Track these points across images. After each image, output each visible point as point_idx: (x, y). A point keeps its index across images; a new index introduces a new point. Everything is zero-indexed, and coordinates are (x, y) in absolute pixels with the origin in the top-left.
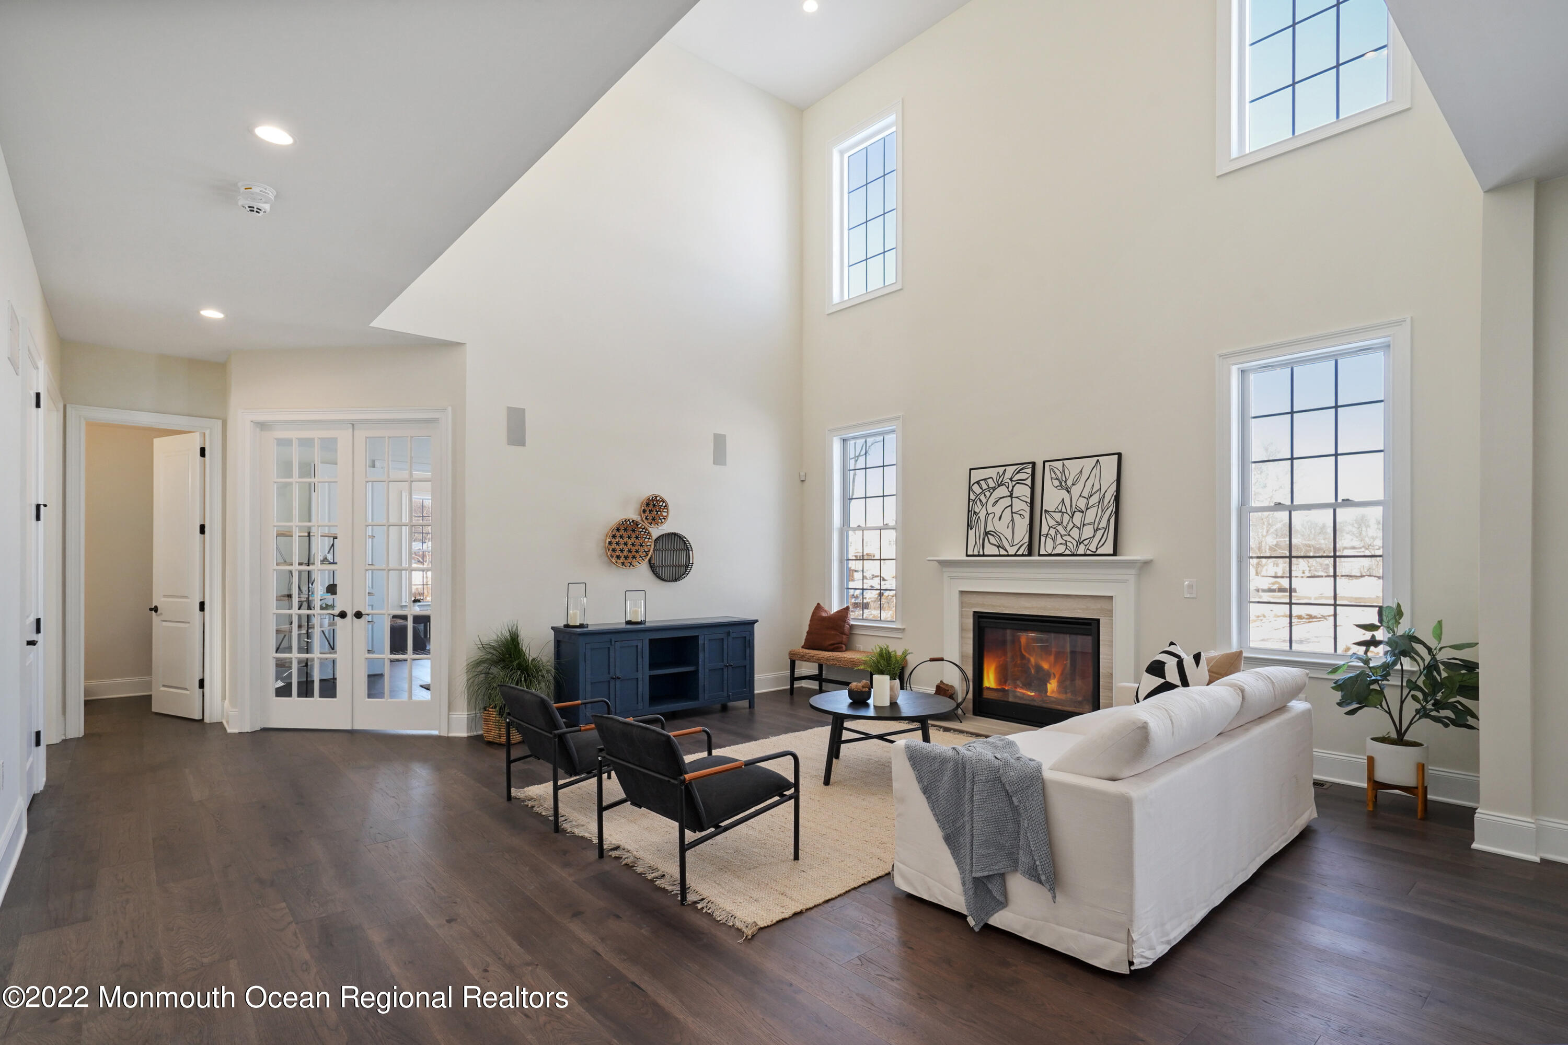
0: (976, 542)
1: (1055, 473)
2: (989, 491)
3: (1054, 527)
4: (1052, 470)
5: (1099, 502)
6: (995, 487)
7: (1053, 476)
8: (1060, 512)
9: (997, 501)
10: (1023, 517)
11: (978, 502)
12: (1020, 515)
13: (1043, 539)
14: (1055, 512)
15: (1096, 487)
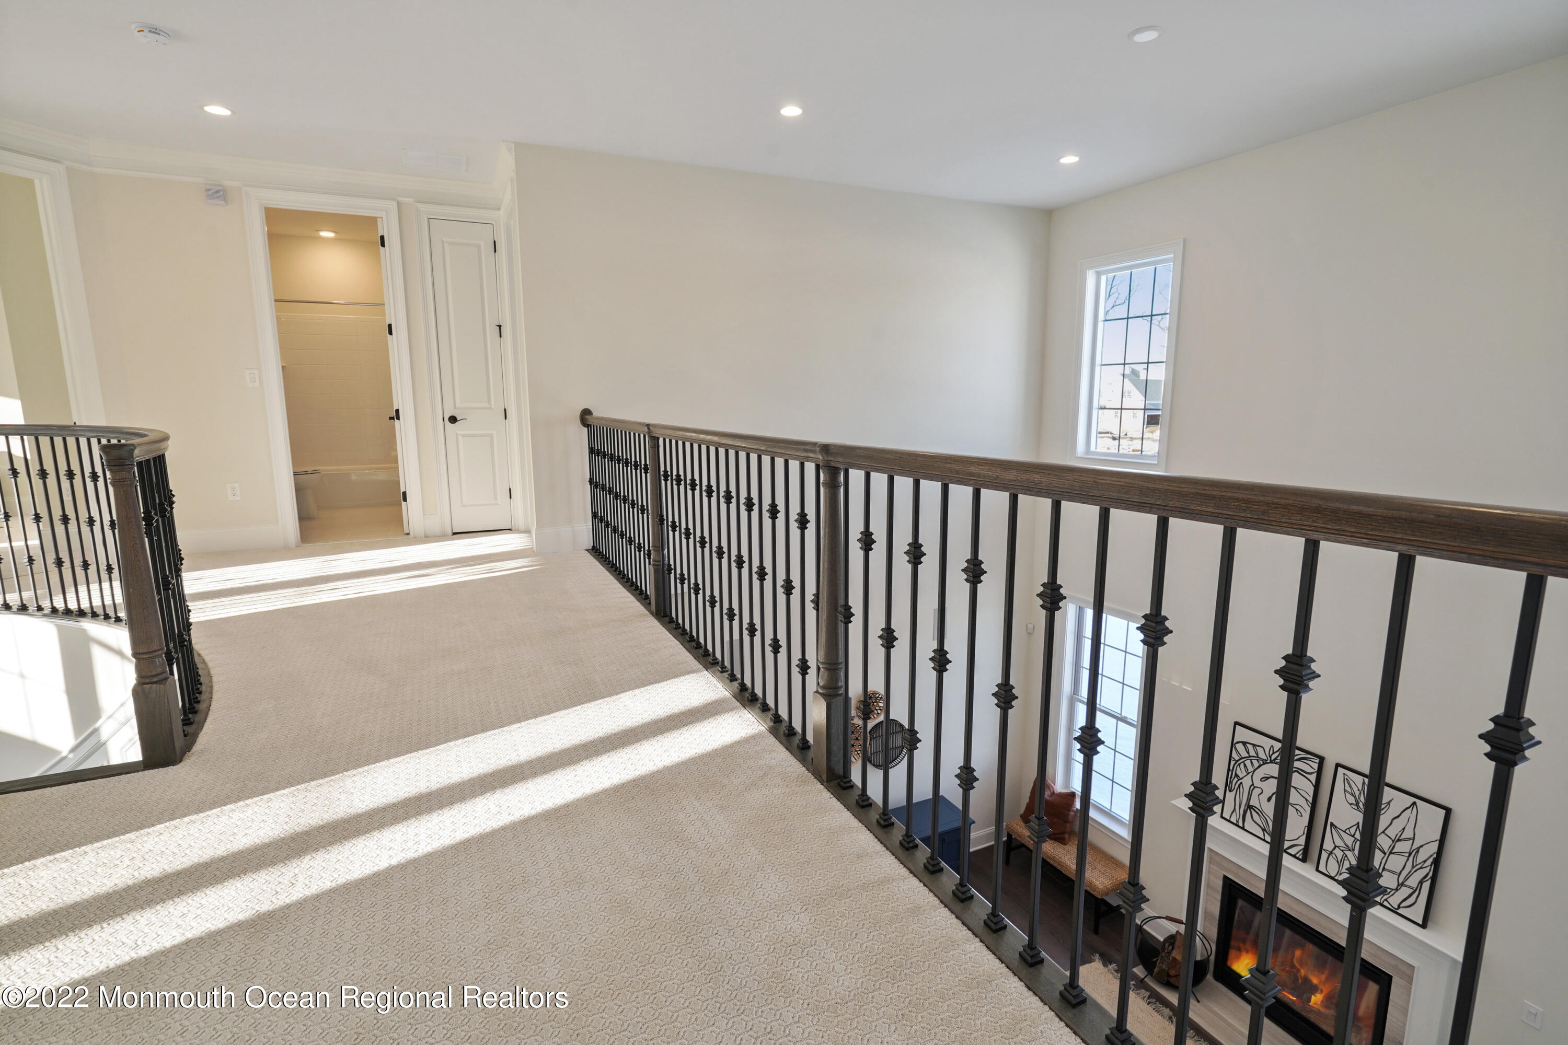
0: (1235, 809)
1: (1350, 787)
2: (1258, 760)
3: (1342, 848)
4: (1346, 780)
5: (1410, 854)
6: (1266, 760)
7: (1348, 788)
8: (1353, 836)
9: (1268, 778)
10: (1299, 814)
11: (1242, 765)
12: (1297, 810)
13: (1324, 855)
14: (1345, 832)
15: (1408, 834)
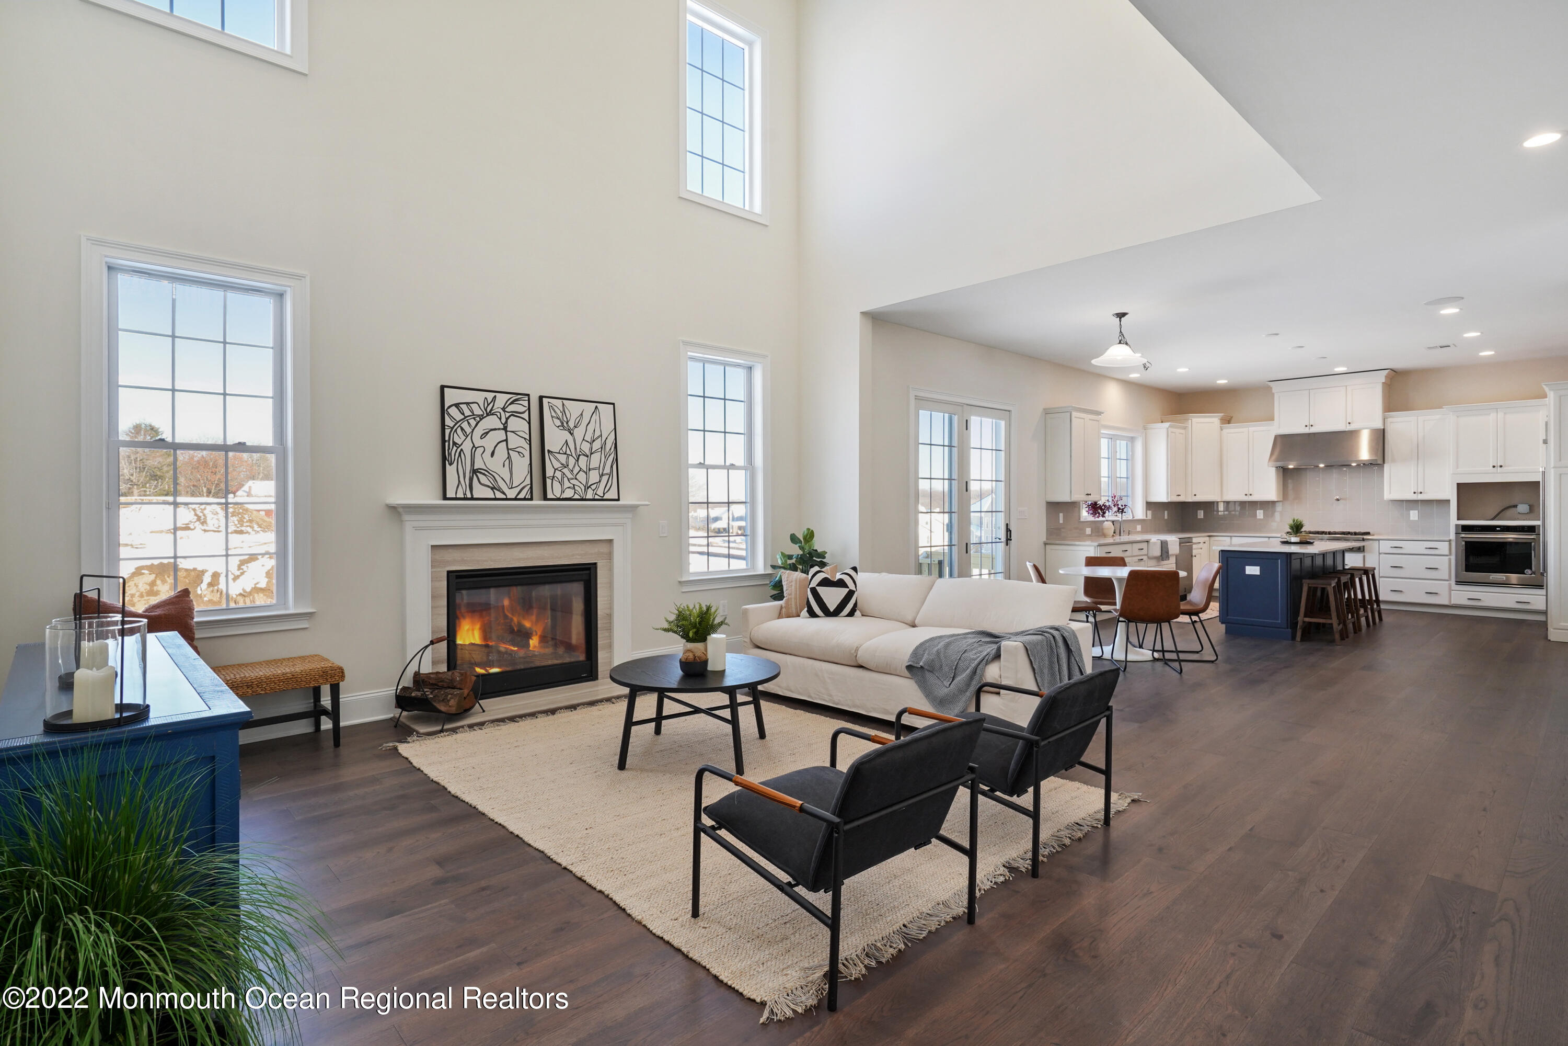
0: (459, 481)
1: (555, 412)
2: (474, 418)
3: (559, 469)
4: (551, 407)
5: (602, 448)
6: (482, 415)
7: (553, 414)
8: (565, 454)
9: (487, 433)
10: (522, 456)
11: (459, 430)
12: (519, 452)
13: (549, 482)
14: (559, 453)
15: (597, 434)
